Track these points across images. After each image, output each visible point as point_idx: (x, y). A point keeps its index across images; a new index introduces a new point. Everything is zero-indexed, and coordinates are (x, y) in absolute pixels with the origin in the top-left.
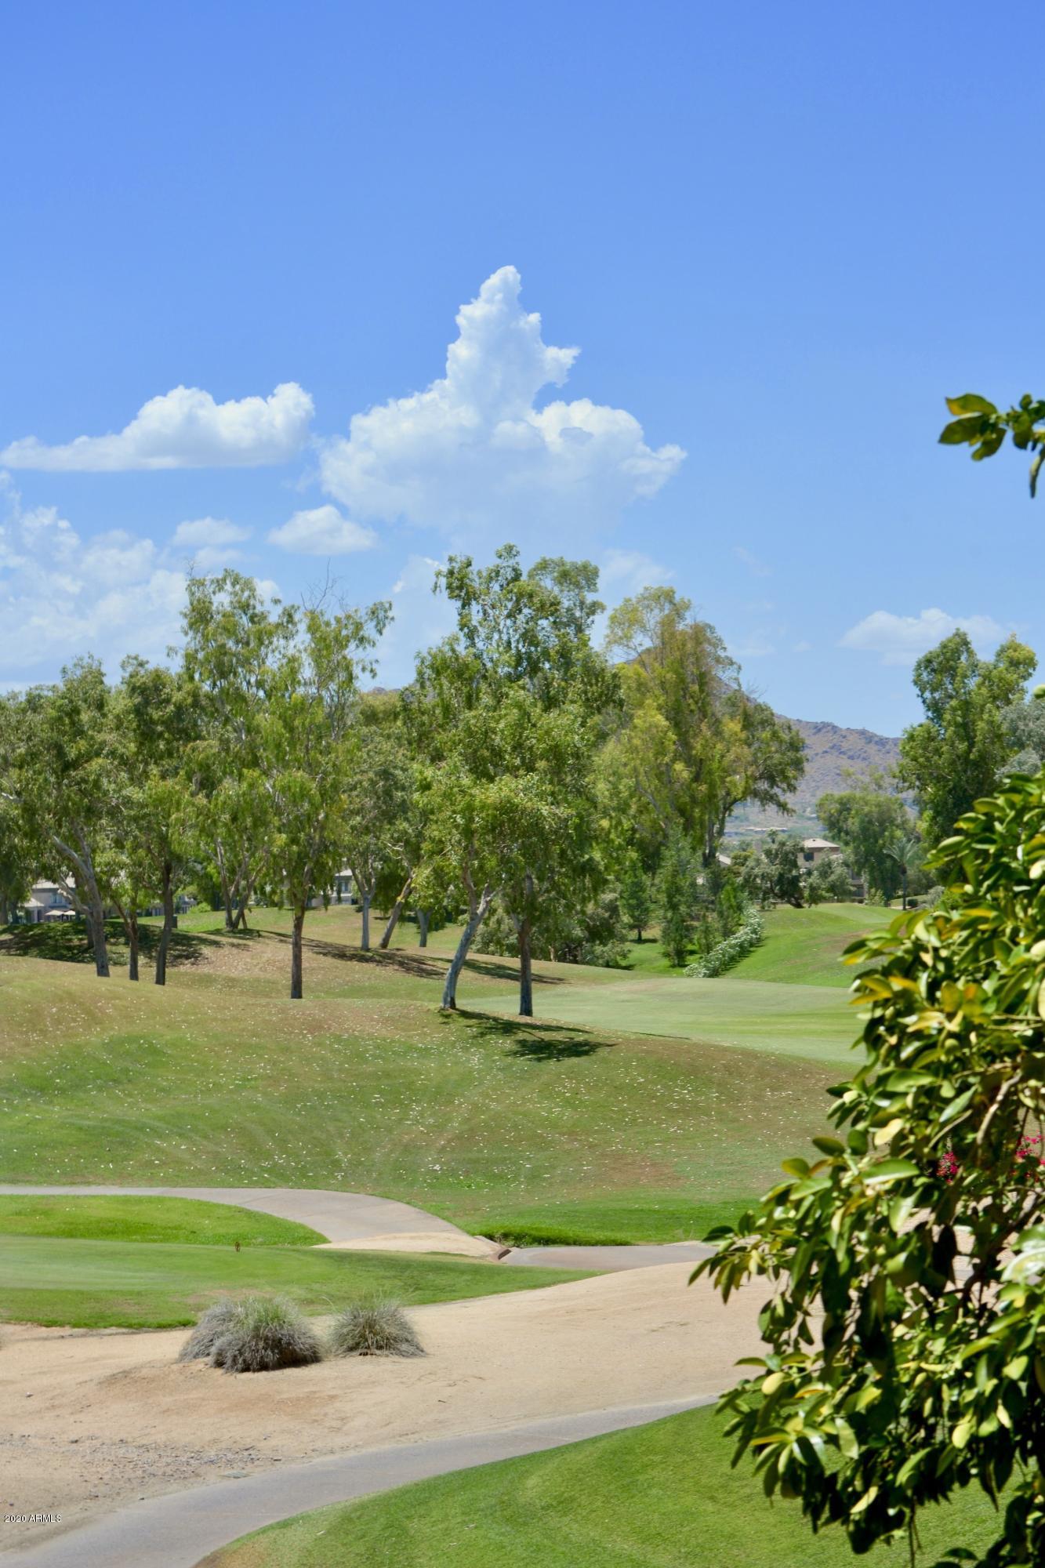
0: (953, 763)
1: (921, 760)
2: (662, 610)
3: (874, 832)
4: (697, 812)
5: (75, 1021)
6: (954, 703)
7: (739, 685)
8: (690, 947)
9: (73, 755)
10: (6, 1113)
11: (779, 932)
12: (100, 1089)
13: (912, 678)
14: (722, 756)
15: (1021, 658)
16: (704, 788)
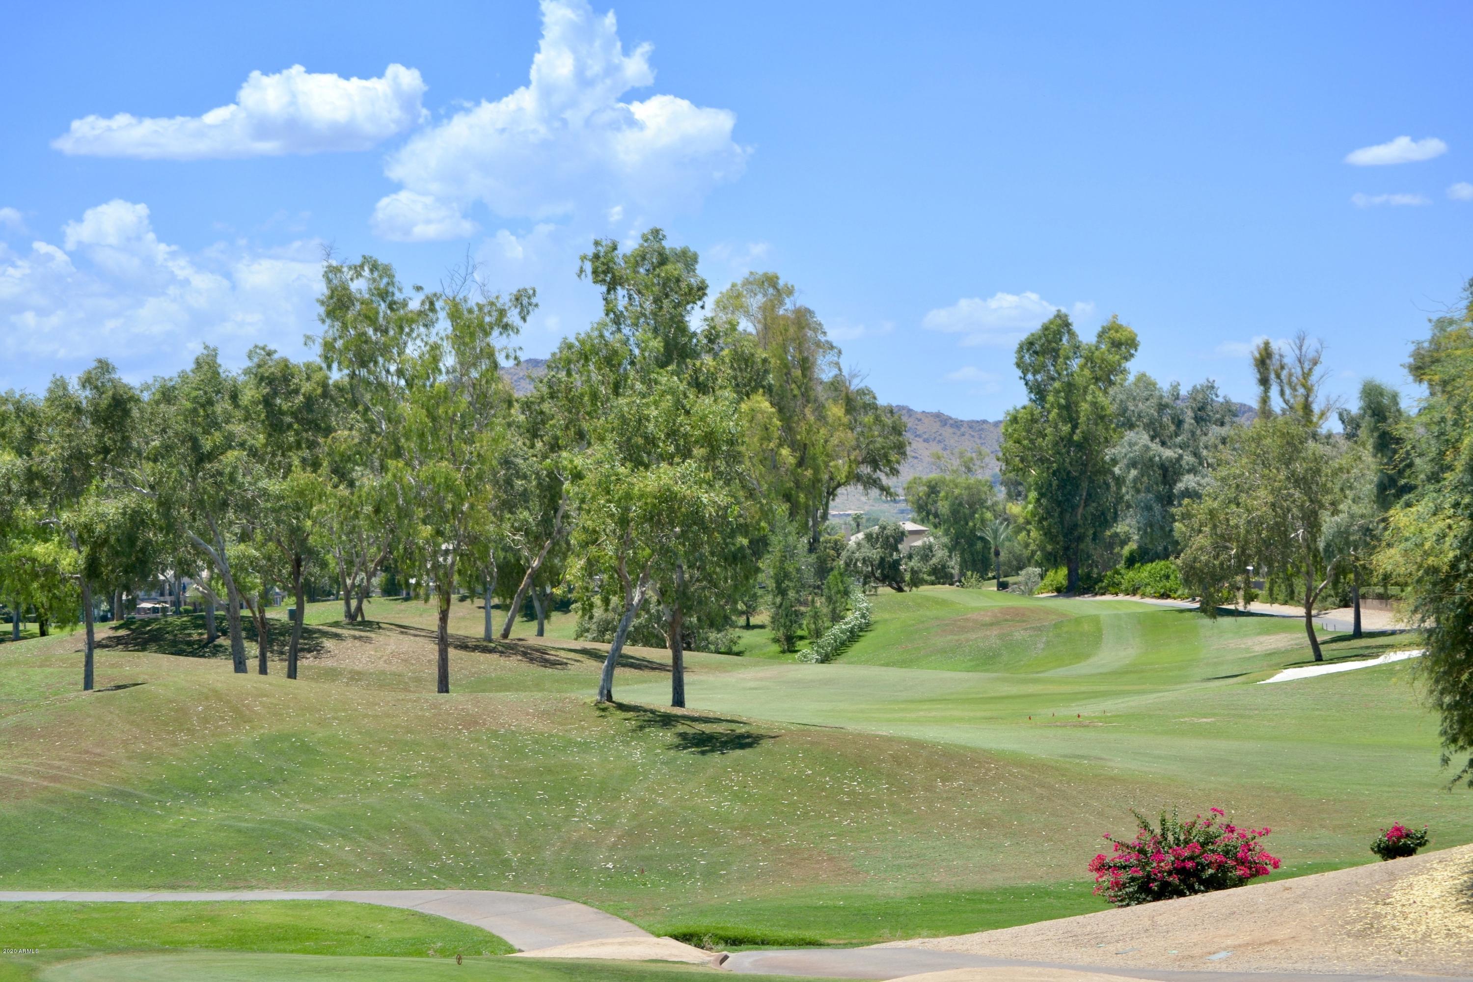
0: (1056, 444)
1: (1026, 442)
2: (765, 295)
3: (965, 514)
4: (802, 497)
5: (223, 719)
6: (1057, 385)
7: (840, 370)
8: (800, 633)
9: (208, 448)
10: (159, 816)
11: (887, 616)
12: (254, 790)
13: (1015, 360)
14: (826, 441)
15: (1123, 339)
16: (809, 473)
